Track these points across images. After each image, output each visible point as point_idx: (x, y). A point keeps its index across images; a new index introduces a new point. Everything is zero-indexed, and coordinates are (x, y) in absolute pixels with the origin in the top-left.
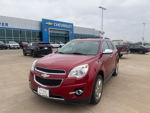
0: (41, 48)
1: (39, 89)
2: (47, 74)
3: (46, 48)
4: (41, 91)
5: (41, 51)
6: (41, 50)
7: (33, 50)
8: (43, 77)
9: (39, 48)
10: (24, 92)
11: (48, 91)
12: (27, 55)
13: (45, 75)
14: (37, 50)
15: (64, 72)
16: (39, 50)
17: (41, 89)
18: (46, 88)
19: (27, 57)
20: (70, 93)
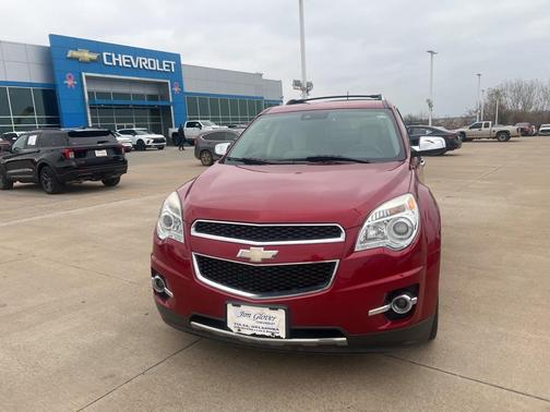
0: (80, 153)
1: (231, 310)
2: (267, 248)
3: (99, 154)
4: (244, 321)
5: (80, 167)
6: (82, 161)
7: (43, 165)
9: (72, 155)
10: (114, 334)
13: (257, 253)
14: (63, 165)
16: (74, 164)
17: (244, 308)
19: (16, 193)
20: (372, 312)
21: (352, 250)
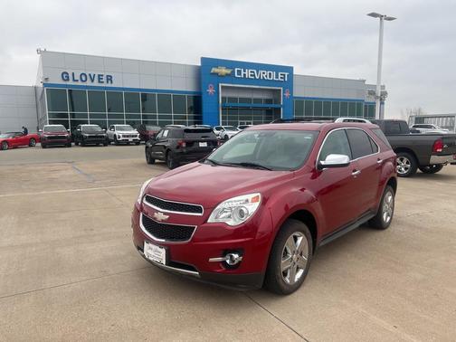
0: (190, 144)
1: (146, 246)
3: (201, 145)
4: (150, 252)
5: (189, 153)
6: (190, 149)
8: (155, 218)
9: (184, 145)
11: (163, 251)
12: (157, 161)
13: (161, 215)
14: (179, 151)
15: (199, 210)
16: (185, 151)
17: (150, 245)
18: (161, 245)
19: (155, 166)
20: (211, 260)
21: (206, 221)
